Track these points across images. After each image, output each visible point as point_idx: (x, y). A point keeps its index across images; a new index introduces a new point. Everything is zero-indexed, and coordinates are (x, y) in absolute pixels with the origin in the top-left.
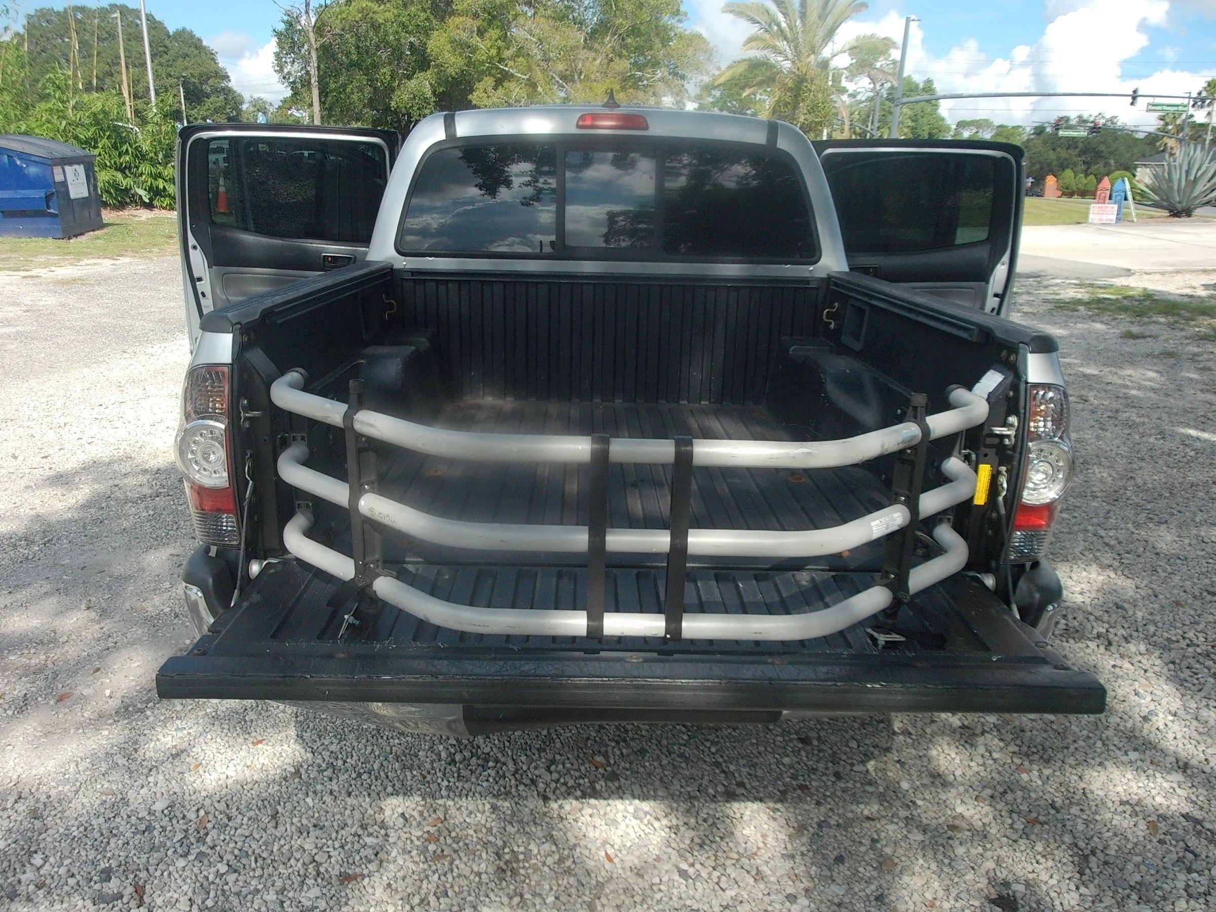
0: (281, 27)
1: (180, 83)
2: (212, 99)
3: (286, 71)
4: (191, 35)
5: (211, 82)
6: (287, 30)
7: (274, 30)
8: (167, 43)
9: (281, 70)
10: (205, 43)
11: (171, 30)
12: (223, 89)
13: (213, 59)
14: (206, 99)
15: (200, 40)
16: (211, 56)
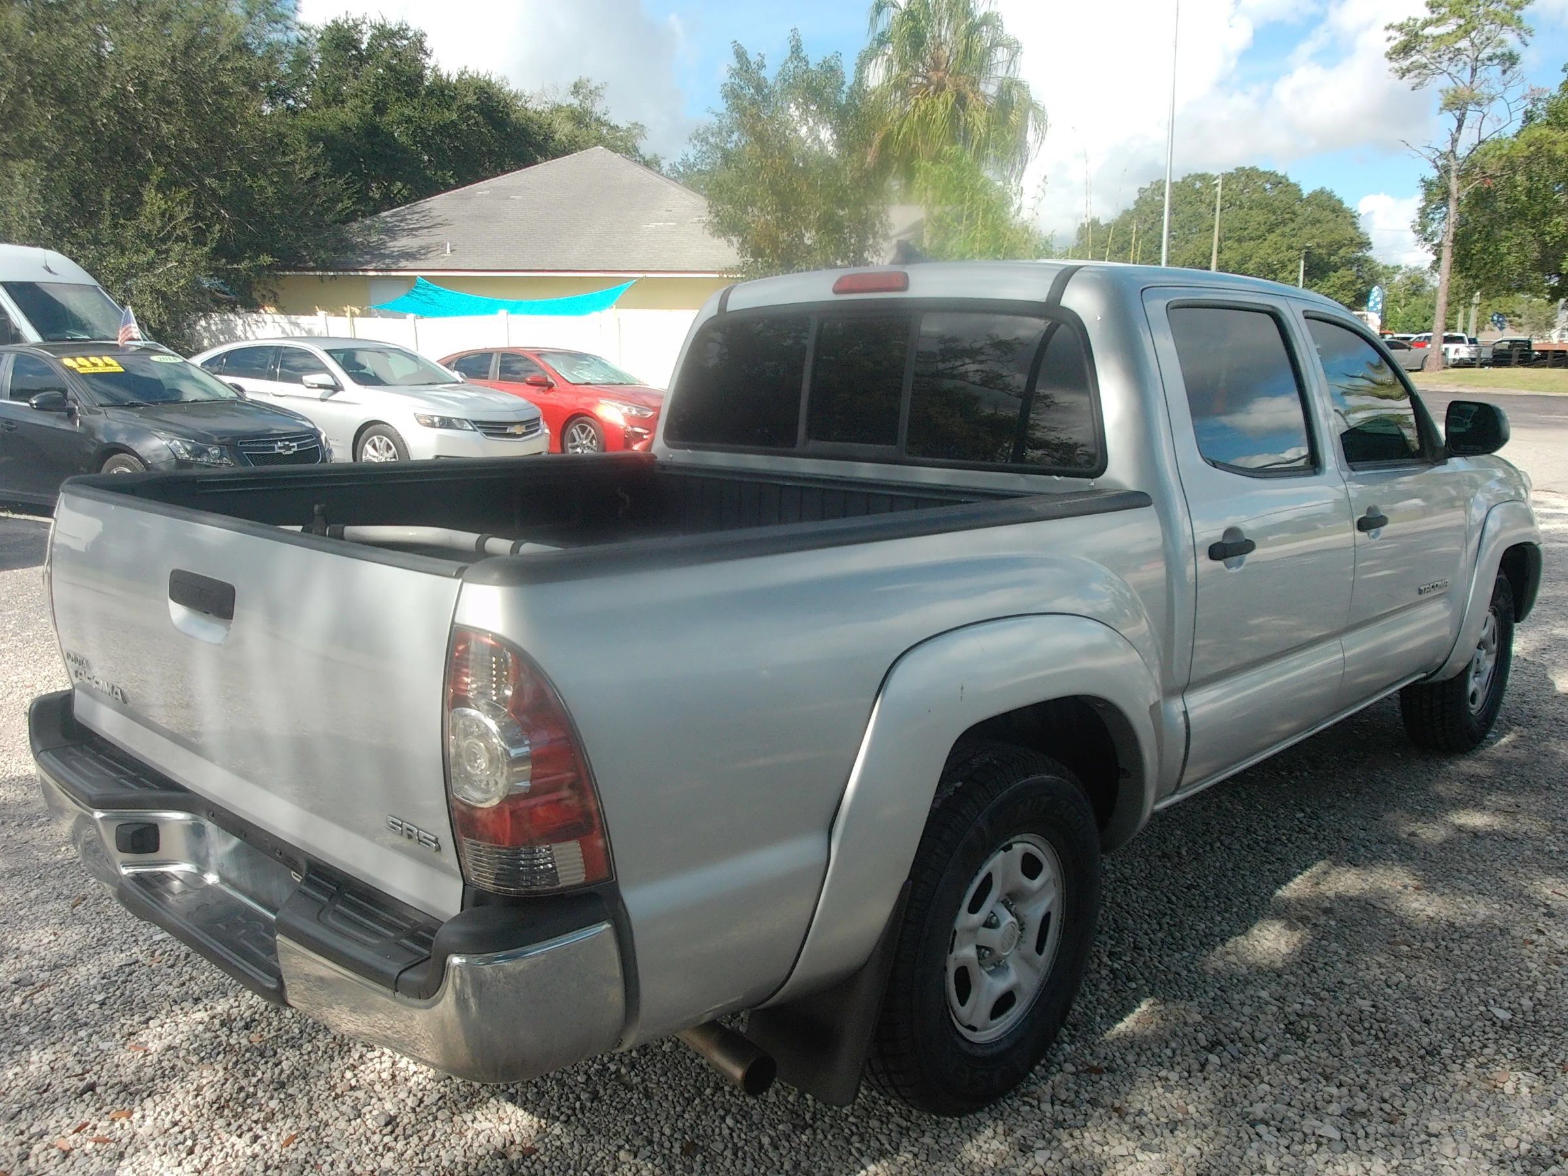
0: (1432, 174)
1: (1303, 255)
2: (1341, 272)
3: (1429, 230)
4: (1330, 196)
5: (1342, 252)
6: (1440, 177)
7: (1422, 180)
8: (1297, 207)
9: (1424, 228)
10: (1346, 205)
11: (1306, 191)
12: (1358, 259)
13: (1353, 224)
14: (1332, 273)
15: (1340, 202)
16: (1351, 219)
